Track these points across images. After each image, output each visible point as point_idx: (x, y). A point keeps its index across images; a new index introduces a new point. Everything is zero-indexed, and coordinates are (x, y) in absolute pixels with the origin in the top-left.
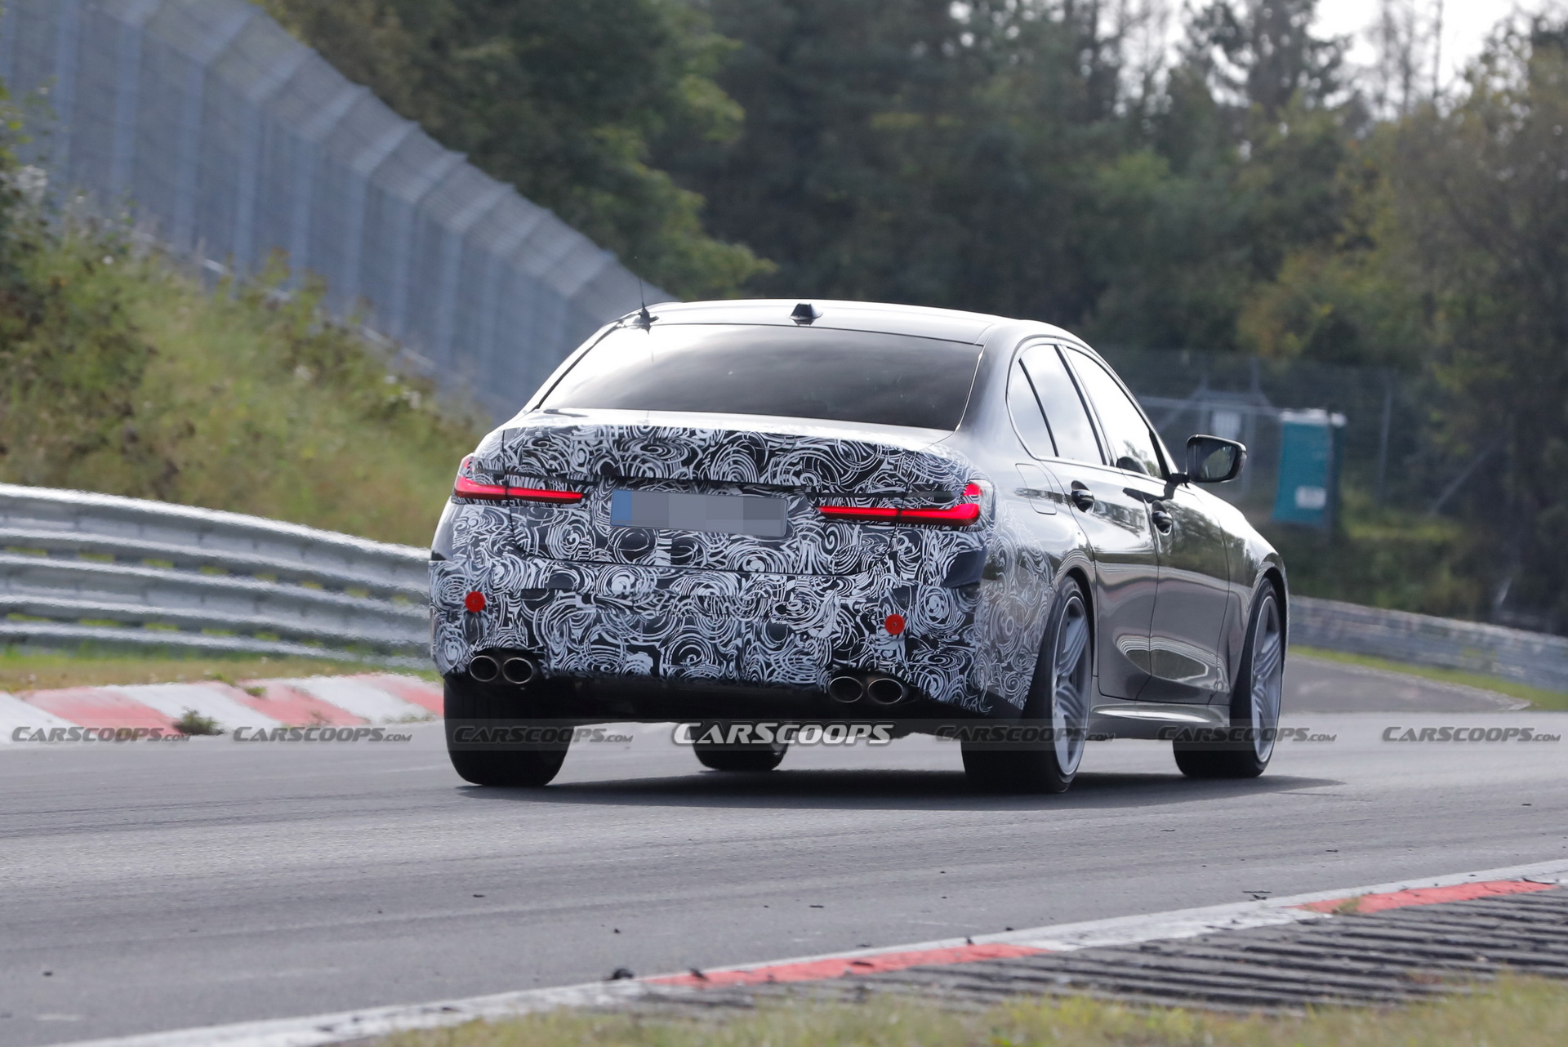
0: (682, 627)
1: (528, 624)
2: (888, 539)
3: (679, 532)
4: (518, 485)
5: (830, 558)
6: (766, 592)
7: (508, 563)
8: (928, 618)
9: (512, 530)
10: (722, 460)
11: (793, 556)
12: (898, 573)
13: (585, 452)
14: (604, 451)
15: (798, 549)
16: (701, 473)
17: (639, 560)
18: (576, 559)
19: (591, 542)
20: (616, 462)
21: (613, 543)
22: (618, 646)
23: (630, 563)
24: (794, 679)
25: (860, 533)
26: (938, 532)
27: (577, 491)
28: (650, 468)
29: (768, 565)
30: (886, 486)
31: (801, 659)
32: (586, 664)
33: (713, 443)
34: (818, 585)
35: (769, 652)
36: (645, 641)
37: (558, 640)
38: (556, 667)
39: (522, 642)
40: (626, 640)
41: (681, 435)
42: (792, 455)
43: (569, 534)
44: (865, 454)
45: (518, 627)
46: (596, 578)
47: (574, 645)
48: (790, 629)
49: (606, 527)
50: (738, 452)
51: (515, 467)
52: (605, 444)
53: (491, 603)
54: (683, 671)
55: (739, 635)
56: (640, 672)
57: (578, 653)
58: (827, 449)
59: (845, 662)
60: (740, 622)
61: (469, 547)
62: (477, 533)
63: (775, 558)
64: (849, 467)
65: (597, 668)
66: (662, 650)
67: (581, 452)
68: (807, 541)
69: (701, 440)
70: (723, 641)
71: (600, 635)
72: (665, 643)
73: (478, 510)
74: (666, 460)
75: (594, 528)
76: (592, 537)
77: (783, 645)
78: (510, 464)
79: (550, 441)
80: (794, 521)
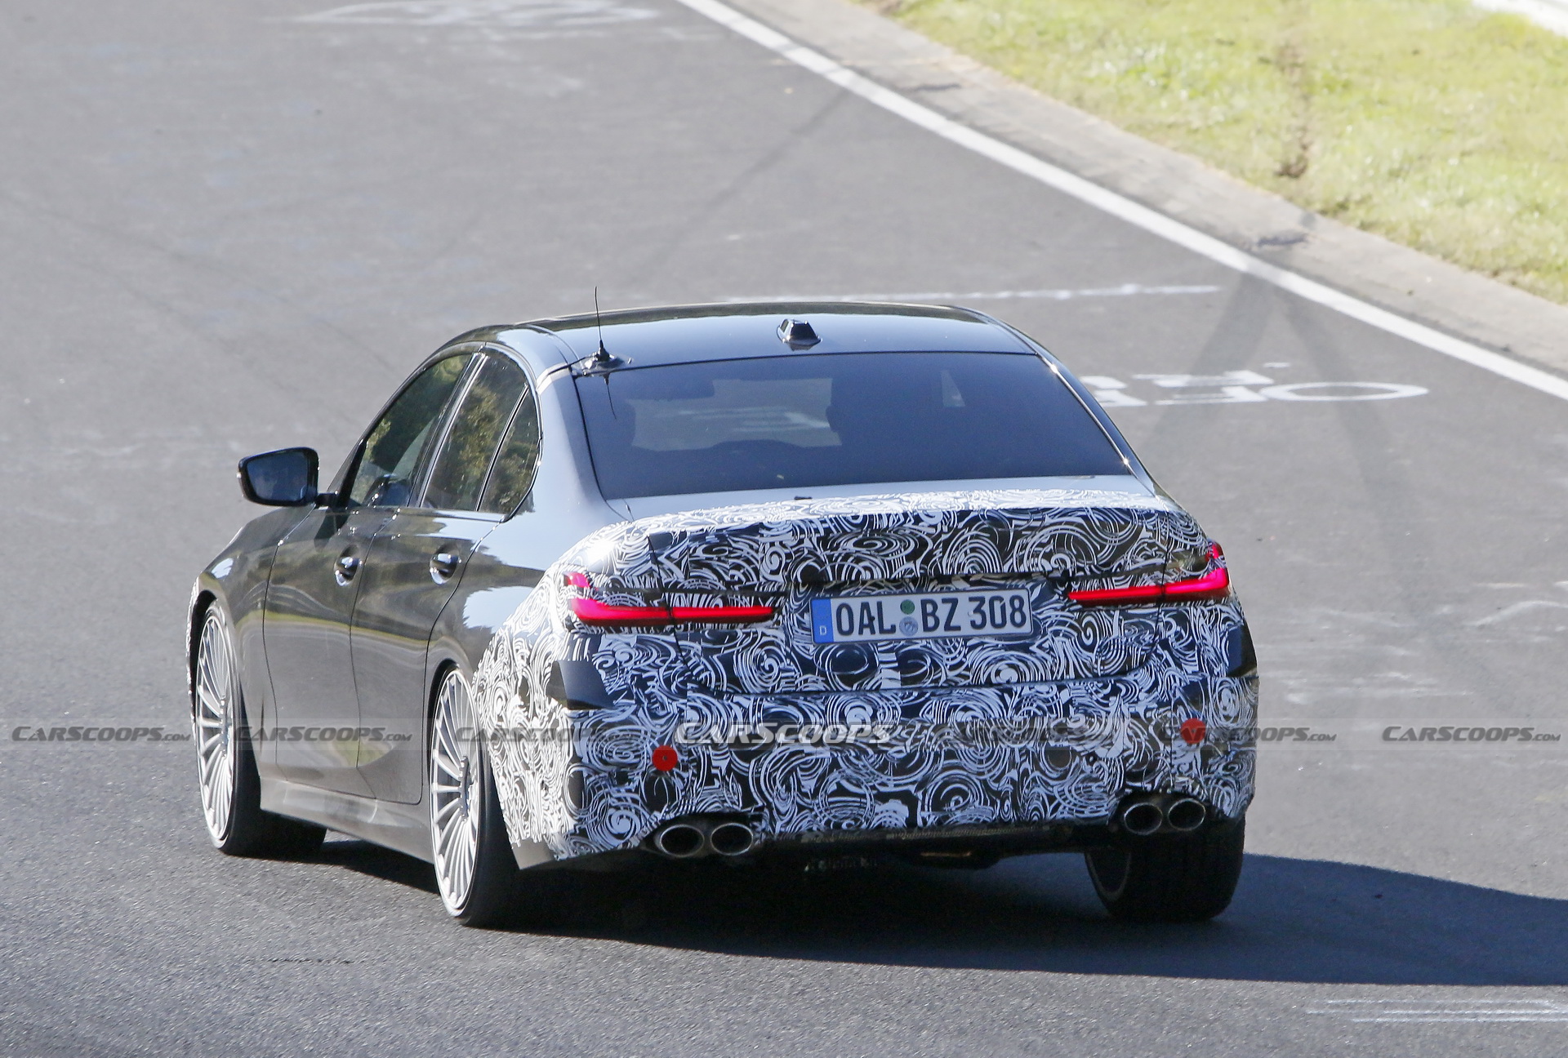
0: (942, 762)
1: (742, 780)
2: (1154, 625)
3: (902, 643)
4: (683, 605)
5: (1093, 656)
6: (1039, 707)
7: (699, 704)
8: (1222, 717)
9: (685, 662)
10: (957, 549)
11: (1049, 658)
12: (1179, 665)
13: (780, 556)
14: (806, 552)
15: (1051, 649)
16: (931, 568)
17: (861, 684)
18: (779, 690)
19: (793, 667)
20: (822, 564)
21: (823, 666)
22: (864, 796)
23: (848, 689)
24: (1083, 812)
25: (1120, 620)
26: (1203, 608)
27: (767, 605)
28: (866, 568)
29: (1021, 674)
30: (1145, 559)
31: (1090, 787)
32: (823, 822)
33: (945, 529)
34: (1097, 692)
35: (1052, 782)
36: (896, 786)
37: (783, 796)
38: (783, 830)
39: (733, 803)
40: (873, 788)
41: (904, 522)
42: (1041, 533)
43: (762, 659)
44: (1122, 523)
45: (728, 784)
46: (824, 713)
47: (806, 800)
48: (1074, 751)
49: (807, 646)
50: (977, 537)
51: (677, 583)
52: (807, 543)
53: (686, 758)
54: (948, 817)
55: (1013, 765)
56: (893, 825)
57: (812, 810)
58: (1081, 521)
59: (1138, 784)
60: (1013, 750)
61: (635, 690)
62: (636, 670)
63: (1029, 663)
64: (1106, 541)
65: (838, 826)
66: (920, 795)
67: (775, 556)
68: (1060, 638)
69: (930, 526)
70: (994, 775)
71: (838, 784)
72: (922, 785)
73: (627, 641)
74: (887, 555)
75: (793, 649)
76: (792, 660)
77: (1067, 772)
78: (669, 580)
79: (730, 546)
80: (1040, 614)
